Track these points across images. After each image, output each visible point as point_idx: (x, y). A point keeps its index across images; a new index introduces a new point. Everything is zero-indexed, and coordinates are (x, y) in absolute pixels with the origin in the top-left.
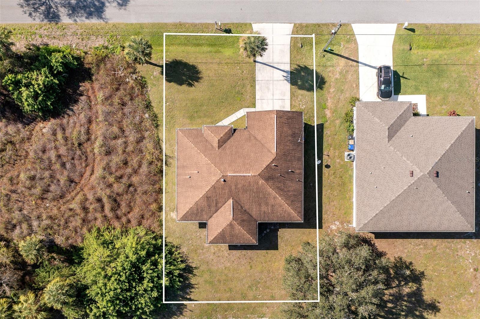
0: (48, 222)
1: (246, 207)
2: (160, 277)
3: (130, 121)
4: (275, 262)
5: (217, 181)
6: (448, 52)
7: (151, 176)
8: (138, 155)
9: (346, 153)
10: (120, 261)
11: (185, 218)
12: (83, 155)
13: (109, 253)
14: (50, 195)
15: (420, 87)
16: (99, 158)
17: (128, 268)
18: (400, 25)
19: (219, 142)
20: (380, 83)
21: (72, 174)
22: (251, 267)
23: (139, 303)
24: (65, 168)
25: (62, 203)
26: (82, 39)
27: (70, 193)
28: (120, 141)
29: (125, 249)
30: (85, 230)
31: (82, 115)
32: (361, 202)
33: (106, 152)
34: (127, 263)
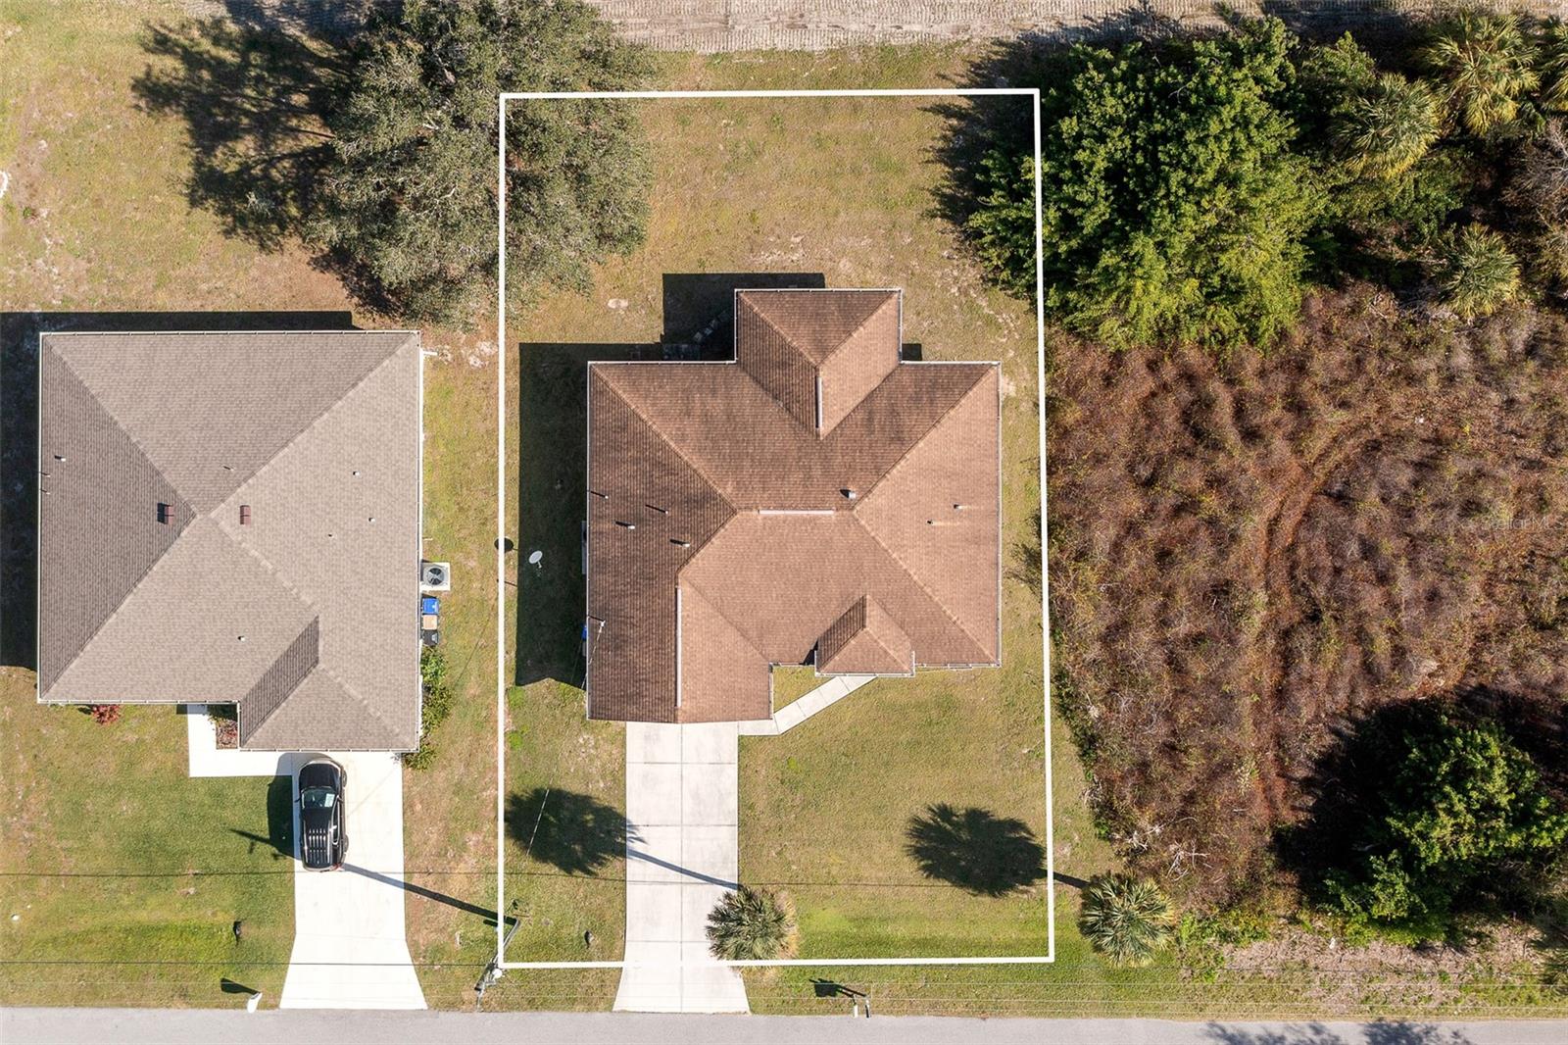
0: (1421, 364)
1: (773, 409)
2: (1052, 181)
3: (1150, 693)
4: (676, 234)
5: (870, 491)
6: (118, 914)
7: (1080, 513)
8: (1122, 582)
9: (445, 587)
10: (1187, 233)
11: (972, 375)
12: (1304, 584)
13: (1223, 259)
14: (1413, 452)
15: (207, 801)
16: (1253, 572)
17: (1159, 210)
18: (271, 1004)
19: (863, 619)
20: (337, 813)
21: (1340, 519)
22: (753, 219)
23: (1121, 97)
24: (1363, 542)
25: (1372, 425)
26: (1305, 967)
27: (1347, 460)
28: (1183, 628)
29: (1169, 275)
30: (1299, 336)
31: (1307, 713)
32: (404, 425)
33: (1227, 593)
34: (1163, 226)
